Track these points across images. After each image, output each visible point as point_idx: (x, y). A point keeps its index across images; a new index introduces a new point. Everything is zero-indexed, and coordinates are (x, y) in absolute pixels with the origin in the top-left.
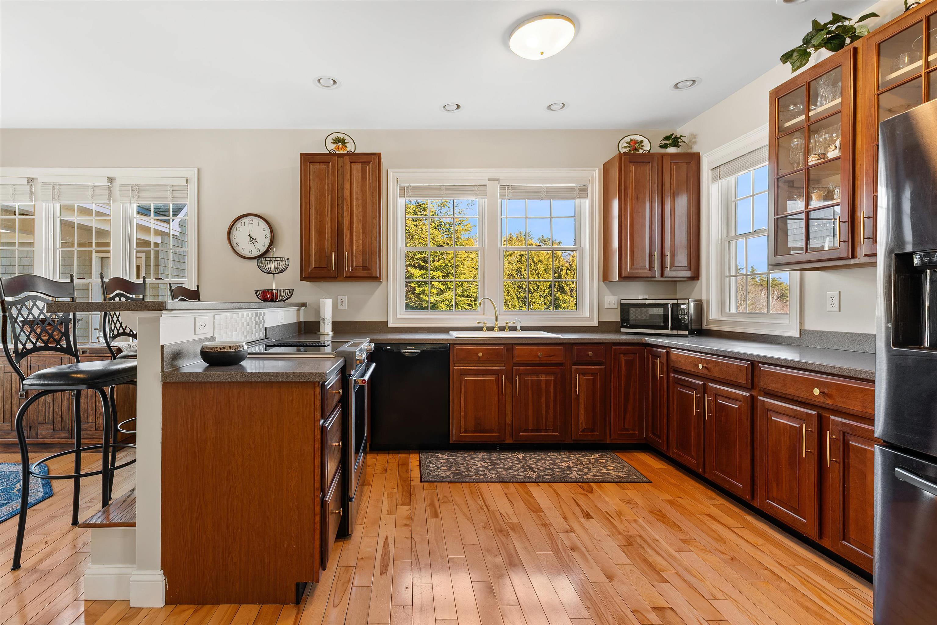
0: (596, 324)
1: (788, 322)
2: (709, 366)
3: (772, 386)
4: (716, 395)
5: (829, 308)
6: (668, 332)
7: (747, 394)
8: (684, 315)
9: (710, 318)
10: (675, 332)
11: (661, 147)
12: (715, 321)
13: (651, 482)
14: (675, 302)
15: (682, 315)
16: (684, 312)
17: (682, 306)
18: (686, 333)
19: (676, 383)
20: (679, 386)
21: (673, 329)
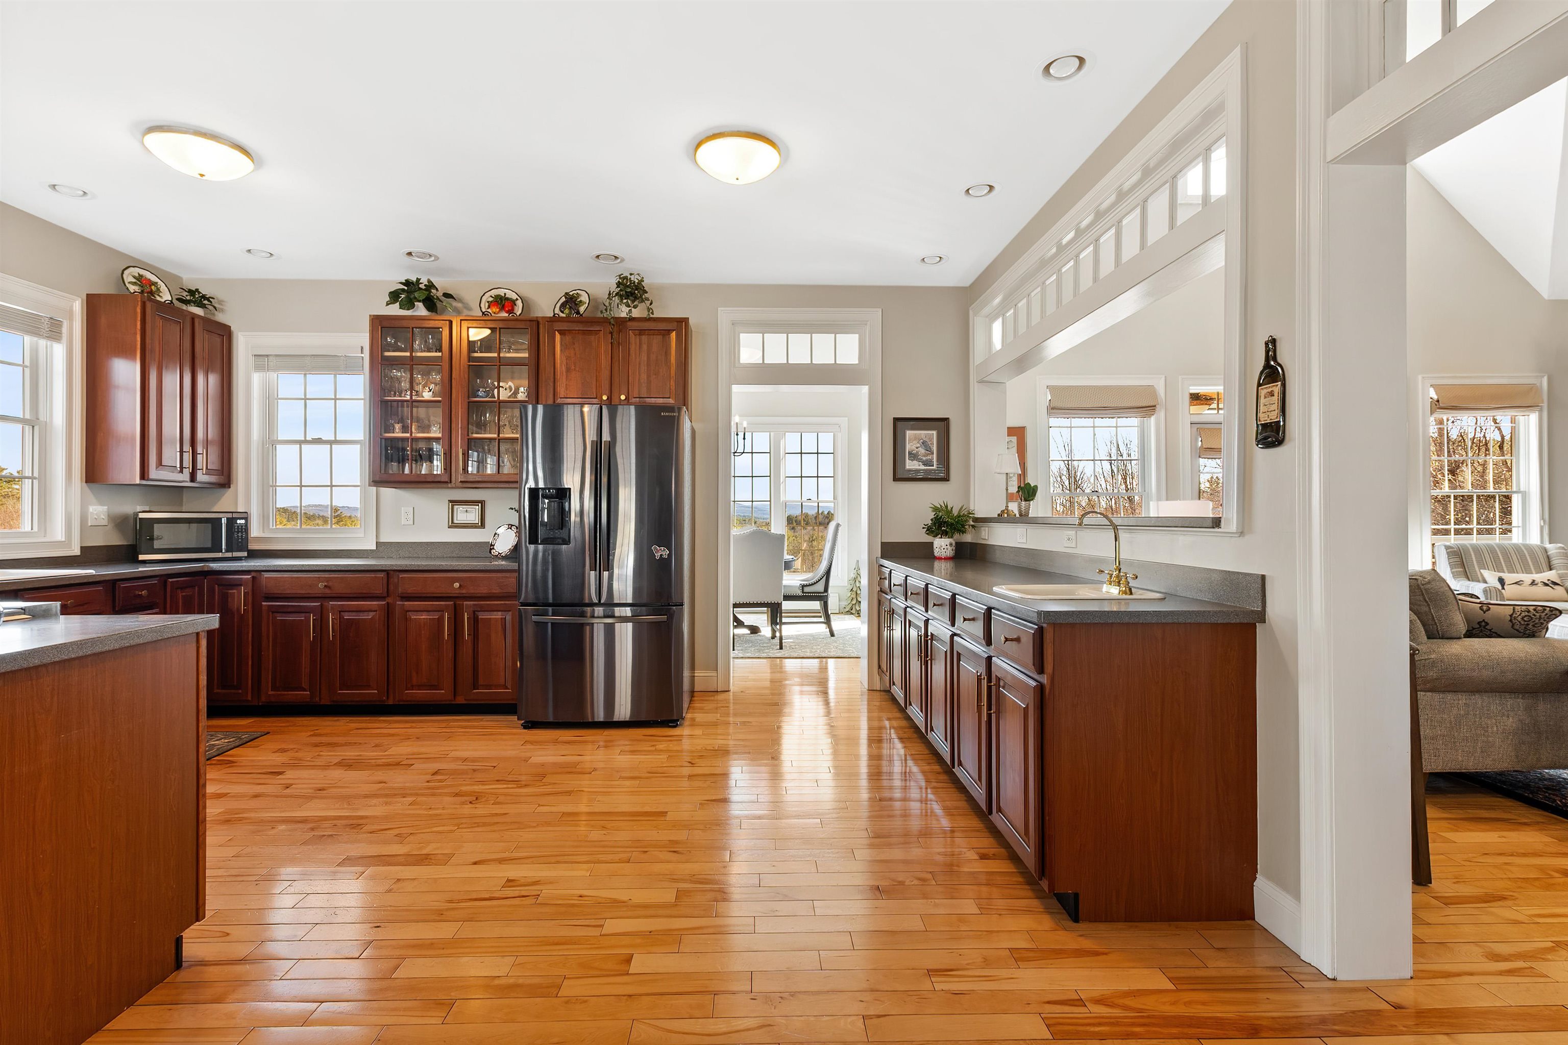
0: (77, 551)
1: (362, 535)
2: (330, 584)
3: (411, 589)
4: (340, 612)
5: (404, 522)
6: (220, 555)
7: (384, 603)
8: (242, 532)
9: (252, 536)
10: (229, 555)
11: (180, 300)
12: (258, 539)
13: (269, 733)
14: (230, 515)
15: (238, 532)
16: (242, 529)
17: (239, 522)
18: (245, 554)
19: (273, 612)
20: (278, 615)
21: (227, 551)
